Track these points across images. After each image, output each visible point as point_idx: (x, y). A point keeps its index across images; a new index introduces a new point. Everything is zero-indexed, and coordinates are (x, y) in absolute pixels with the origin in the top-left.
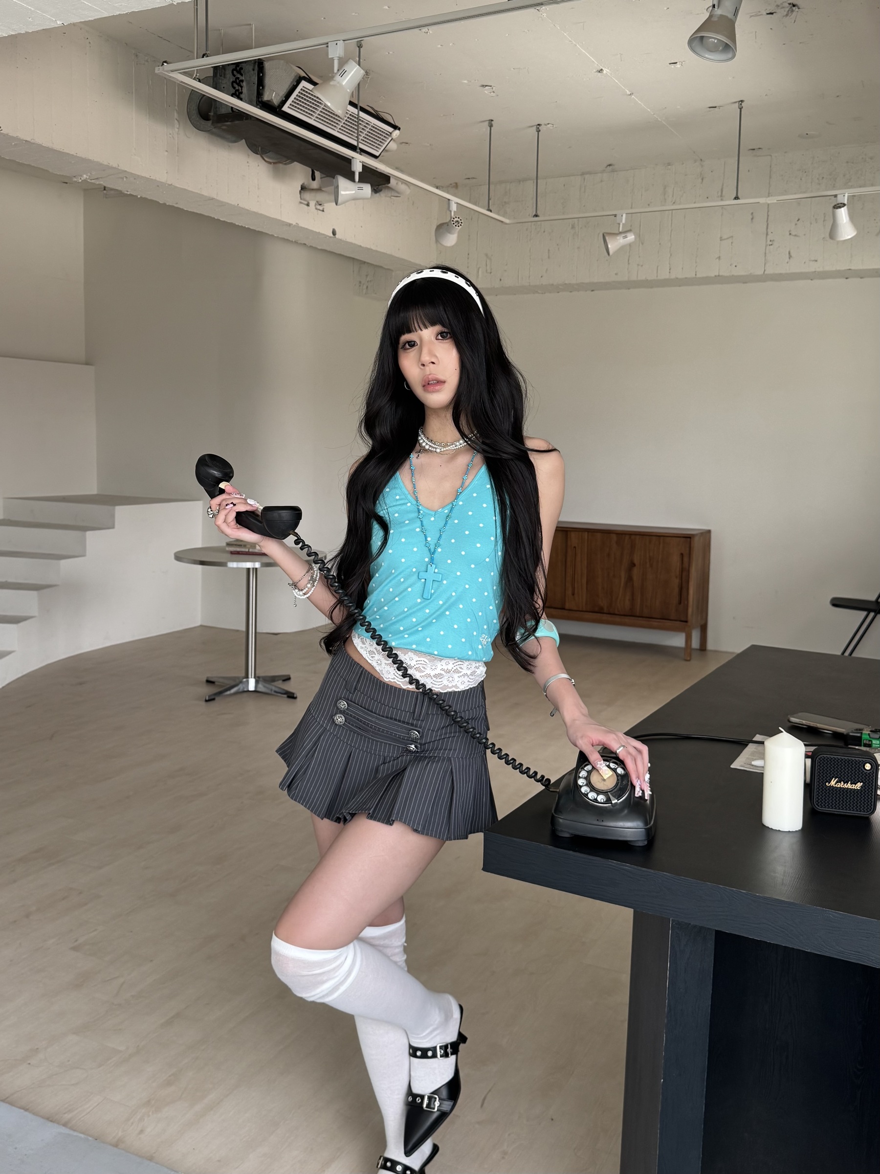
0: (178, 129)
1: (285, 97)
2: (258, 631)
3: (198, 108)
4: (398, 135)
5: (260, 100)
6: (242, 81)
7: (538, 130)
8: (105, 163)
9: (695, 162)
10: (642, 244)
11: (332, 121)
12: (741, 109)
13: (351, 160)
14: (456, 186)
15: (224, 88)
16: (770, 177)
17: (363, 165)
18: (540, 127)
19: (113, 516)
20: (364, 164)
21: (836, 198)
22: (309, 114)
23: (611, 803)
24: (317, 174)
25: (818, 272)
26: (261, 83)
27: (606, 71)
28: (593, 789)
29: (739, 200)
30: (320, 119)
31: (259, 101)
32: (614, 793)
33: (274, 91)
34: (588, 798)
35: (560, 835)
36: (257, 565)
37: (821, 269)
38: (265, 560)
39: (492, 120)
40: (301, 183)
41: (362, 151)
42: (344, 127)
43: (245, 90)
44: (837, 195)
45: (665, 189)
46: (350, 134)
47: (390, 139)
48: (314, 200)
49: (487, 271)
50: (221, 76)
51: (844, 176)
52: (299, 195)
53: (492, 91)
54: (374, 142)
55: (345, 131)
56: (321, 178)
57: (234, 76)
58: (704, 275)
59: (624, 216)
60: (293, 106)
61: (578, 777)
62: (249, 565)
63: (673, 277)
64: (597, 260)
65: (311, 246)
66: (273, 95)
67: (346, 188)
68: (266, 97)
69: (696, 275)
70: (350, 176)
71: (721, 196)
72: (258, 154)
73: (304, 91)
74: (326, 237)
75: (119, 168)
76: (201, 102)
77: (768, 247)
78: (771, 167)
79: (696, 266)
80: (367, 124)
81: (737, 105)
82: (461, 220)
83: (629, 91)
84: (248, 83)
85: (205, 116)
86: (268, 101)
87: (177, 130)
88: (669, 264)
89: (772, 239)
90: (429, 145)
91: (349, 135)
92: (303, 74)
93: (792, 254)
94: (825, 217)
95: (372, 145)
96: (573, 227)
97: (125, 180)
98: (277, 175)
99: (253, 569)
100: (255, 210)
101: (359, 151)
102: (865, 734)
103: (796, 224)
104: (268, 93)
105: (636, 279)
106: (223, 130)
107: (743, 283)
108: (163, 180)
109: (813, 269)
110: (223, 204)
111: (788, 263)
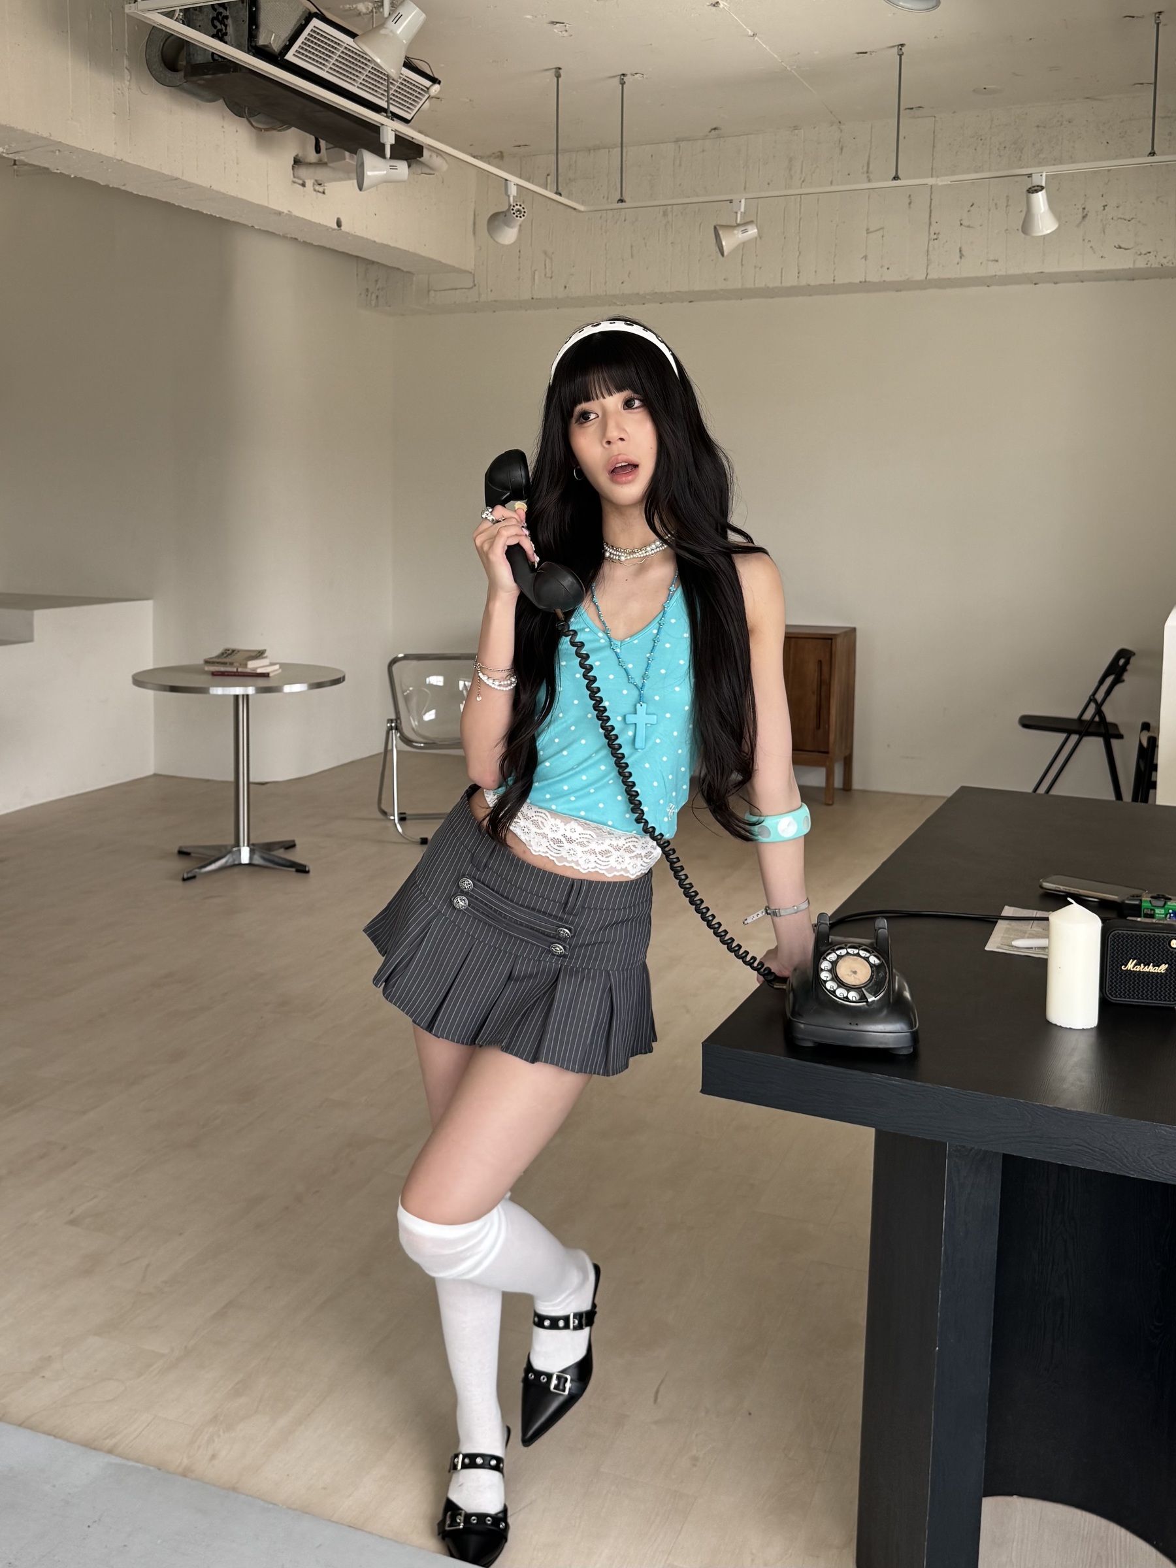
0: (129, 81)
1: (289, 41)
2: (251, 780)
3: (162, 53)
4: (438, 91)
5: (253, 44)
6: (226, 17)
7: (622, 82)
8: (33, 132)
9: (832, 125)
10: (764, 240)
11: (351, 73)
12: (901, 56)
13: (379, 127)
14: (501, 156)
15: (201, 26)
16: (934, 146)
17: (396, 136)
18: (625, 78)
19: (30, 625)
20: (397, 133)
21: (1029, 179)
22: (321, 63)
23: (867, 1002)
24: (323, 143)
25: (999, 276)
26: (253, 20)
27: (724, 5)
28: (841, 984)
29: (899, 181)
30: (334, 70)
31: (252, 47)
32: (869, 988)
33: (272, 32)
34: (837, 997)
35: (800, 1044)
36: (251, 691)
37: (1003, 273)
38: (262, 683)
39: (560, 69)
40: (295, 155)
41: (395, 116)
42: (367, 81)
43: (230, 30)
44: (1031, 174)
45: (791, 160)
46: (373, 89)
47: (427, 96)
48: (311, 179)
49: (545, 275)
50: (195, 10)
51: (1034, 144)
52: (292, 172)
53: (564, 28)
54: (407, 102)
55: (367, 86)
56: (328, 150)
57: (215, 9)
58: (846, 281)
59: (743, 201)
60: (299, 52)
61: (820, 970)
62: (239, 691)
63: (803, 282)
64: (700, 261)
65: (305, 243)
66: (271, 38)
67: (375, 168)
68: (262, 41)
69: (834, 280)
70: (379, 150)
71: (867, 172)
72: (244, 117)
73: (314, 31)
74: (328, 229)
75: (52, 138)
76: (165, 46)
77: (931, 242)
78: (934, 132)
79: (835, 269)
81: (895, 50)
82: (523, 208)
83: (752, 31)
84: (235, 20)
85: (172, 66)
86: (265, 46)
87: (127, 83)
88: (798, 266)
89: (937, 232)
90: (468, 100)
91: (373, 91)
92: (314, 10)
93: (963, 253)
94: (1008, 200)
95: (405, 106)
96: (665, 216)
97: (57, 153)
98: (263, 143)
99: (243, 696)
100: (233, 194)
101: (390, 115)
102: (1145, 901)
103: (969, 211)
104: (264, 35)
105: (752, 286)
106: (199, 85)
107: (897, 291)
108: (110, 154)
109: (991, 273)
110: (189, 186)
111: (958, 264)
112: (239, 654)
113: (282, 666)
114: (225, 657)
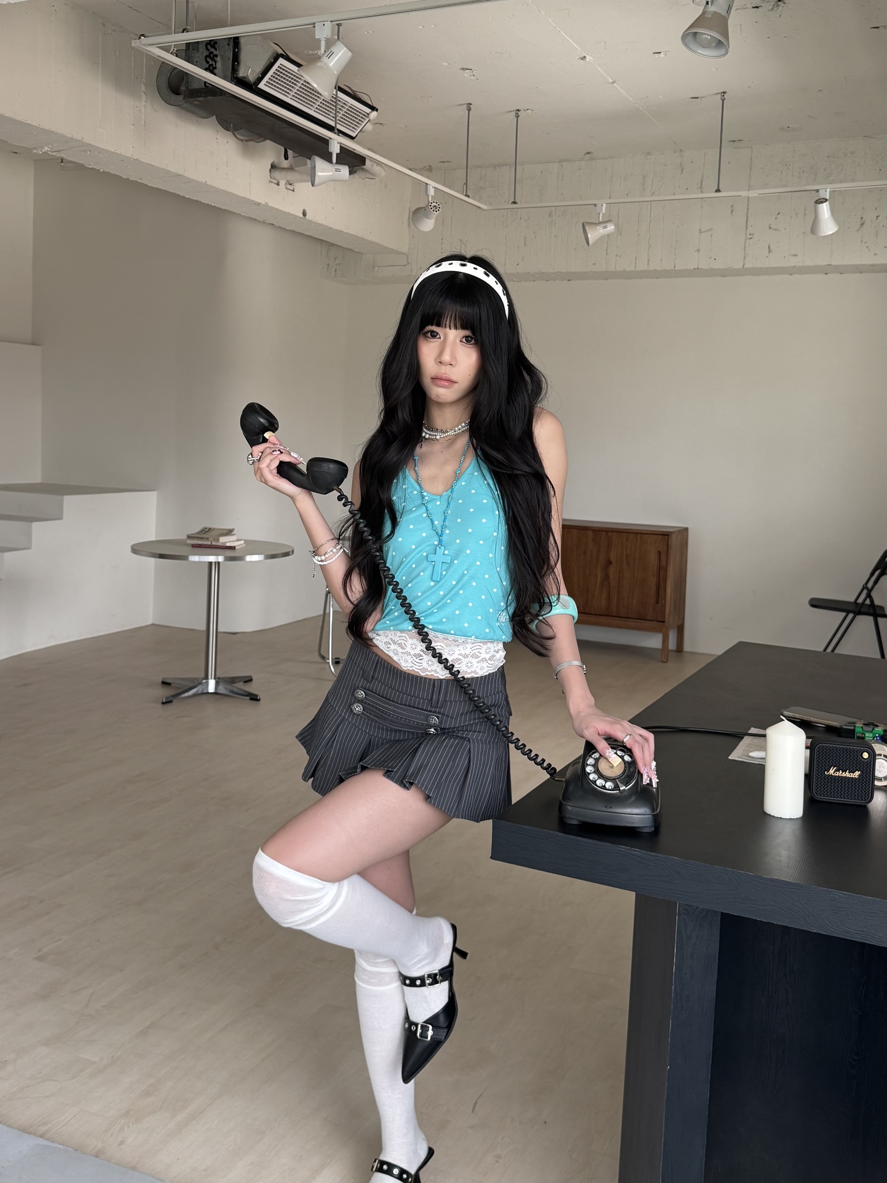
0: (146, 101)
1: (261, 74)
2: (219, 629)
3: (168, 81)
4: (376, 116)
5: (236, 76)
6: (216, 56)
7: (517, 115)
8: (69, 136)
9: (675, 152)
10: (621, 234)
11: (309, 100)
12: (723, 100)
13: (328, 140)
14: (430, 169)
15: (197, 62)
16: (751, 169)
17: (341, 146)
18: (519, 113)
19: (61, 506)
21: (818, 193)
22: (286, 92)
23: (619, 790)
24: (290, 153)
25: (798, 267)
26: (236, 58)
27: (589, 58)
28: (601, 776)
29: (720, 193)
30: (296, 97)
31: (234, 78)
32: (622, 780)
33: (250, 68)
35: (568, 822)
36: (221, 559)
37: (801, 264)
38: (230, 553)
39: (470, 104)
40: (271, 162)
41: (340, 132)
42: (321, 107)
43: (219, 65)
44: (820, 190)
45: (644, 178)
47: (367, 120)
48: (285, 179)
50: (194, 50)
51: (825, 170)
52: (269, 174)
53: (472, 74)
54: (351, 123)
55: (321, 111)
56: (294, 157)
57: (208, 50)
58: (684, 268)
59: (604, 205)
60: (269, 83)
61: (586, 765)
62: (212, 559)
63: (652, 268)
64: (575, 250)
65: (279, 227)
66: (248, 71)
67: (324, 170)
68: (241, 74)
69: (674, 267)
70: (327, 157)
71: (701, 188)
72: (229, 131)
73: (281, 68)
74: (294, 218)
75: (84, 141)
76: (171, 76)
77: (748, 240)
78: (751, 159)
79: (676, 258)
80: (344, 104)
81: (719, 96)
82: (439, 205)
83: (612, 79)
84: (223, 58)
85: (176, 91)
86: (243, 77)
87: (144, 103)
88: (648, 255)
89: (752, 233)
90: (404, 126)
91: (327, 115)
92: (280, 52)
93: (772, 248)
94: (805, 211)
95: (349, 125)
96: (550, 215)
97: (88, 153)
98: (247, 152)
99: (215, 562)
100: (223, 188)
101: (337, 131)
102: (858, 727)
103: (776, 218)
104: (243, 70)
105: (614, 270)
106: (195, 105)
107: (723, 276)
108: (129, 155)
109: (792, 264)
110: (190, 181)
111: (767, 257)
112: (214, 531)
113: (246, 541)
114: (203, 534)
